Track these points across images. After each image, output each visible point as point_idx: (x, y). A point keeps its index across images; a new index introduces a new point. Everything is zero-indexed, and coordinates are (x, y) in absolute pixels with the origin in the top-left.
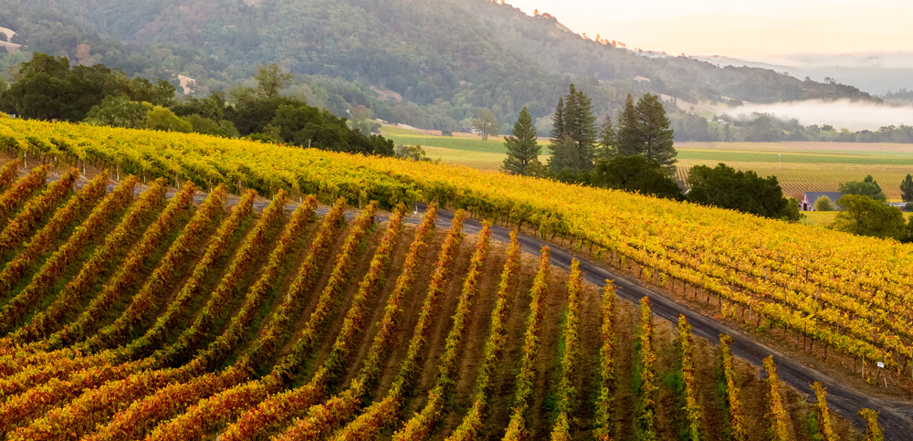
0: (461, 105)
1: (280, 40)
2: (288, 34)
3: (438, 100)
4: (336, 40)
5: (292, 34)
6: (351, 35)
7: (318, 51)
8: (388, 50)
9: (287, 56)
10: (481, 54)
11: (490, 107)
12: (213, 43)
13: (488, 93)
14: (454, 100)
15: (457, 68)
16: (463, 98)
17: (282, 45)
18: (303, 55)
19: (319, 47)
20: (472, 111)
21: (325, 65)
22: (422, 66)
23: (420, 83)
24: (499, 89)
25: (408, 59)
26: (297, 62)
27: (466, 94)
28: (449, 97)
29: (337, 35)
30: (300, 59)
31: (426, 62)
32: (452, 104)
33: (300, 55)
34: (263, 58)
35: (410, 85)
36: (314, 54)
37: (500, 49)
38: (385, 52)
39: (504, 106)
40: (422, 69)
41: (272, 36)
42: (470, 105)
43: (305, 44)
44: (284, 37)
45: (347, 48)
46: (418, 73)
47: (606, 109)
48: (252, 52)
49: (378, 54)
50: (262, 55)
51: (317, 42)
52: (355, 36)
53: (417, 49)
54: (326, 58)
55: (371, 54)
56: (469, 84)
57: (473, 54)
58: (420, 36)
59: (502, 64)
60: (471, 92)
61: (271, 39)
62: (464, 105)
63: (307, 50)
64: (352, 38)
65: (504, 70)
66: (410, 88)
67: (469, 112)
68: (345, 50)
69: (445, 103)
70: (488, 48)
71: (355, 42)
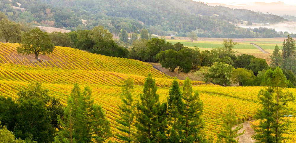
0: (165, 26)
1: (101, 4)
2: (104, 2)
3: (156, 24)
4: (120, 4)
5: (105, 2)
6: (124, 2)
7: (114, 8)
8: (138, 7)
9: (104, 9)
10: (168, 8)
11: (175, 27)
12: (78, 5)
13: (174, 22)
14: (162, 24)
15: (161, 13)
16: (166, 24)
17: (102, 6)
18: (109, 9)
19: (114, 6)
20: (169, 28)
21: (117, 13)
22: (150, 12)
23: (150, 18)
24: (177, 20)
25: (145, 10)
26: (108, 11)
27: (166, 22)
28: (160, 23)
29: (120, 2)
30: (109, 11)
31: (151, 11)
32: (162, 25)
33: (108, 9)
34: (96, 10)
35: (146, 19)
36: (113, 9)
37: (174, 6)
38: (137, 8)
39: (180, 26)
40: (150, 14)
41: (98, 2)
42: (168, 26)
43: (110, 5)
44: (102, 3)
45: (124, 6)
46: (149, 15)
47: (214, 27)
48: (92, 8)
49: (134, 9)
50: (96, 9)
51: (113, 4)
52: (126, 2)
53: (147, 7)
54: (117, 10)
55: (132, 8)
56: (166, 19)
57: (165, 8)
58: (147, 2)
59: (175, 11)
60: (168, 22)
61: (98, 4)
62: (166, 26)
63: (111, 7)
64: (125, 3)
65: (176, 13)
66: (146, 20)
67: (168, 29)
68: (123, 7)
69: (159, 25)
70: (170, 6)
71: (127, 5)
